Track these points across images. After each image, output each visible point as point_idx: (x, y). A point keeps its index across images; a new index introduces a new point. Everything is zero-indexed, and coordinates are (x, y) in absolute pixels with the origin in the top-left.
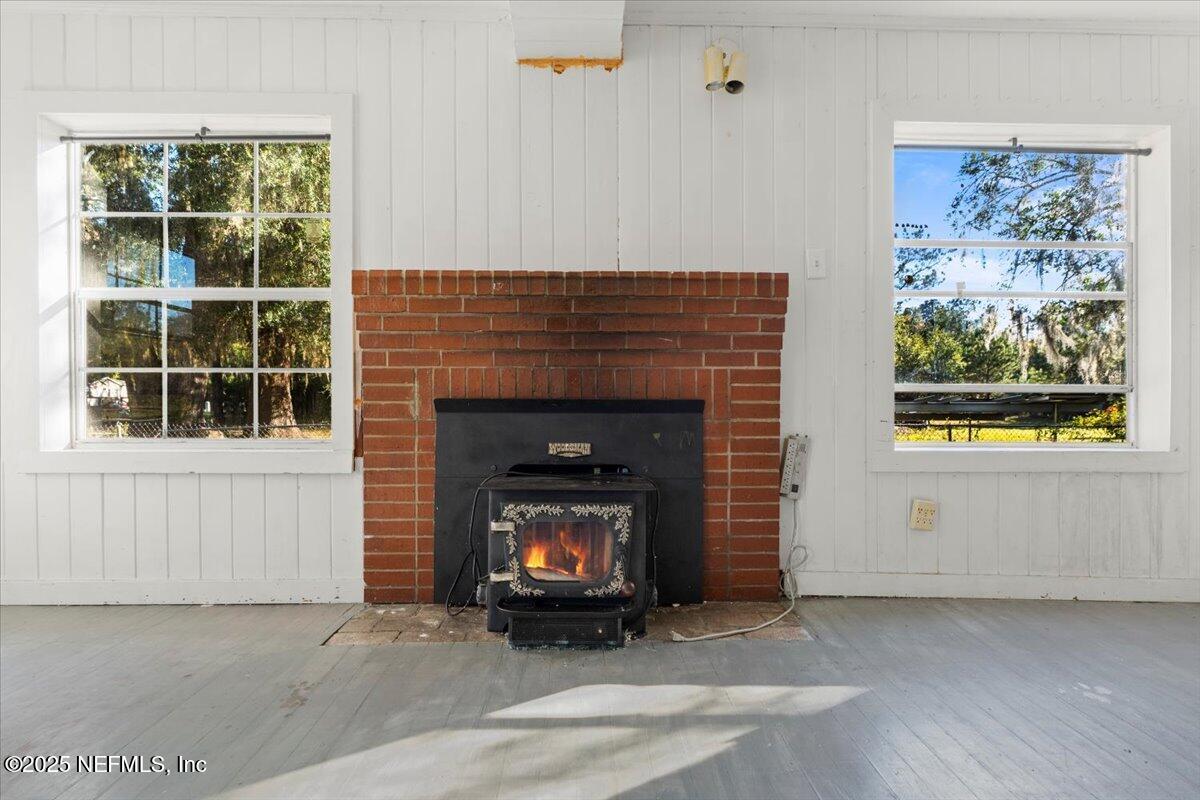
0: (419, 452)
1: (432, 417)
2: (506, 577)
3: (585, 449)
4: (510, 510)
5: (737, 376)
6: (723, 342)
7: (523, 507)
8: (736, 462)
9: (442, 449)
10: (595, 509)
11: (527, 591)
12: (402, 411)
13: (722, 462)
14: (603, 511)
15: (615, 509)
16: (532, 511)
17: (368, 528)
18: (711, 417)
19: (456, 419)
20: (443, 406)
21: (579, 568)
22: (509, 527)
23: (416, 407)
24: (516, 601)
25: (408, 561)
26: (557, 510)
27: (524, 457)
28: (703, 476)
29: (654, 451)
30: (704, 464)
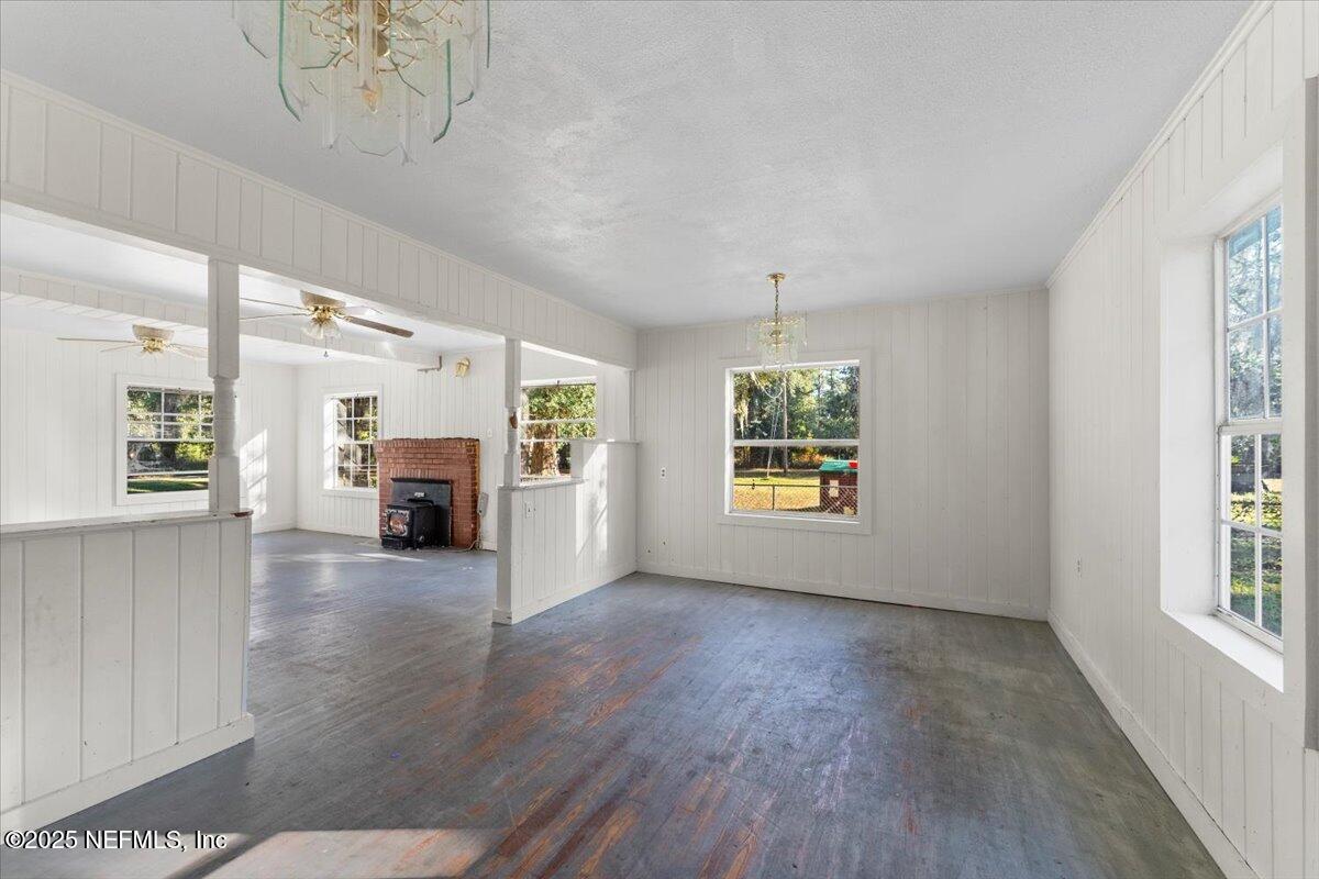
1: (392, 483)
3: (422, 495)
8: (461, 501)
9: (392, 493)
12: (386, 482)
13: (457, 501)
14: (404, 512)
15: (410, 513)
18: (456, 486)
19: (397, 484)
20: (393, 480)
23: (389, 481)
26: (395, 511)
27: (409, 497)
28: (452, 505)
29: (440, 497)
30: (452, 501)
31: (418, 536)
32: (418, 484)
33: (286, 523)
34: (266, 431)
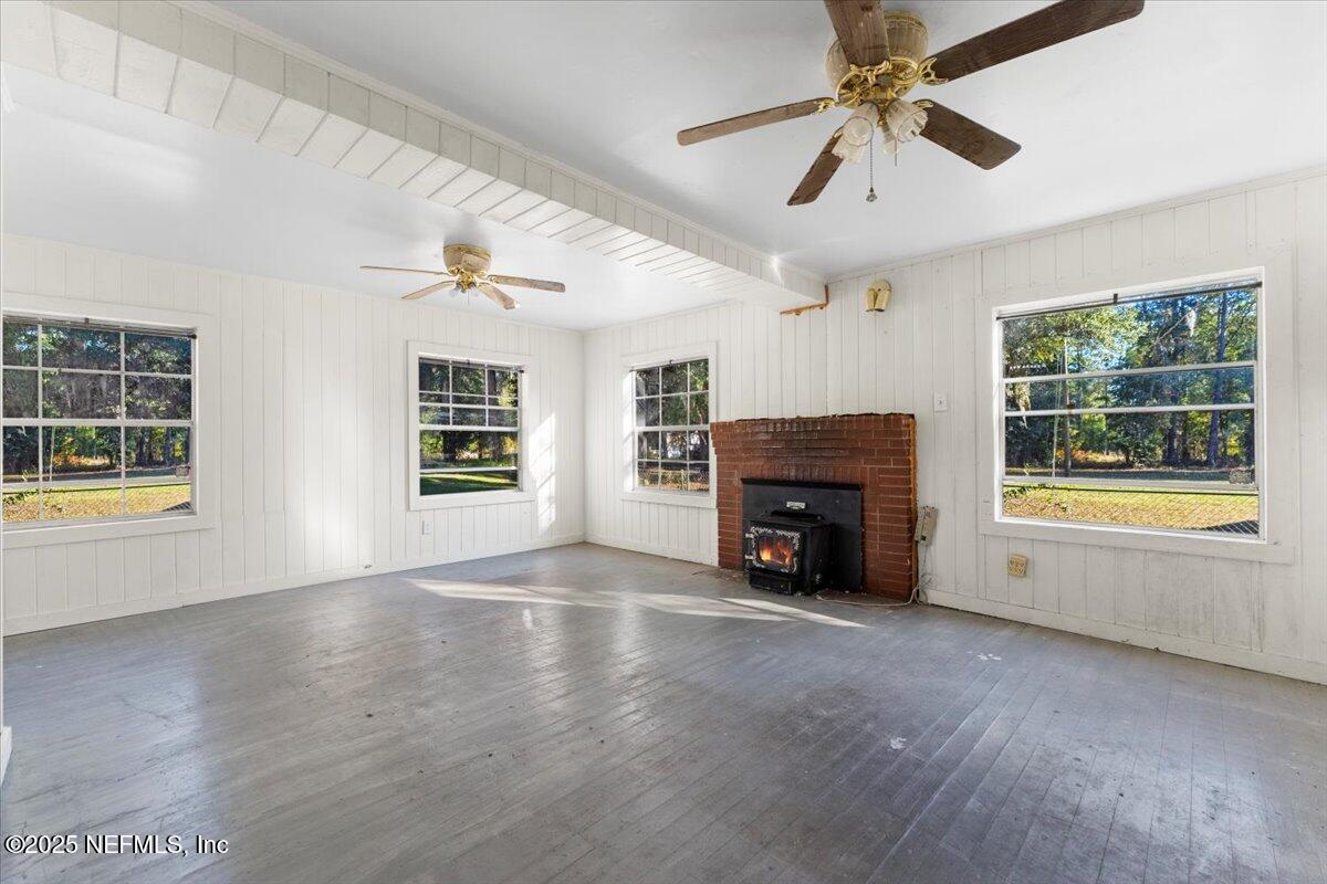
0: (738, 500)
1: (740, 485)
2: (752, 558)
3: (803, 506)
4: (753, 529)
5: (881, 471)
6: (871, 452)
7: (757, 529)
8: (883, 519)
9: (745, 501)
10: (785, 533)
11: (758, 565)
12: (731, 482)
13: (874, 518)
14: (789, 534)
15: (792, 534)
16: (761, 531)
17: (720, 533)
18: (868, 492)
19: (751, 487)
20: (744, 481)
21: (787, 560)
22: (752, 536)
23: (737, 482)
24: (754, 569)
25: (733, 550)
26: (770, 531)
27: (777, 508)
28: (863, 525)
29: (835, 510)
30: (863, 518)
31: (814, 572)
32: (790, 489)
33: (573, 535)
34: (553, 415)
